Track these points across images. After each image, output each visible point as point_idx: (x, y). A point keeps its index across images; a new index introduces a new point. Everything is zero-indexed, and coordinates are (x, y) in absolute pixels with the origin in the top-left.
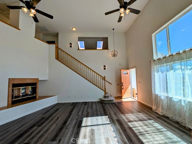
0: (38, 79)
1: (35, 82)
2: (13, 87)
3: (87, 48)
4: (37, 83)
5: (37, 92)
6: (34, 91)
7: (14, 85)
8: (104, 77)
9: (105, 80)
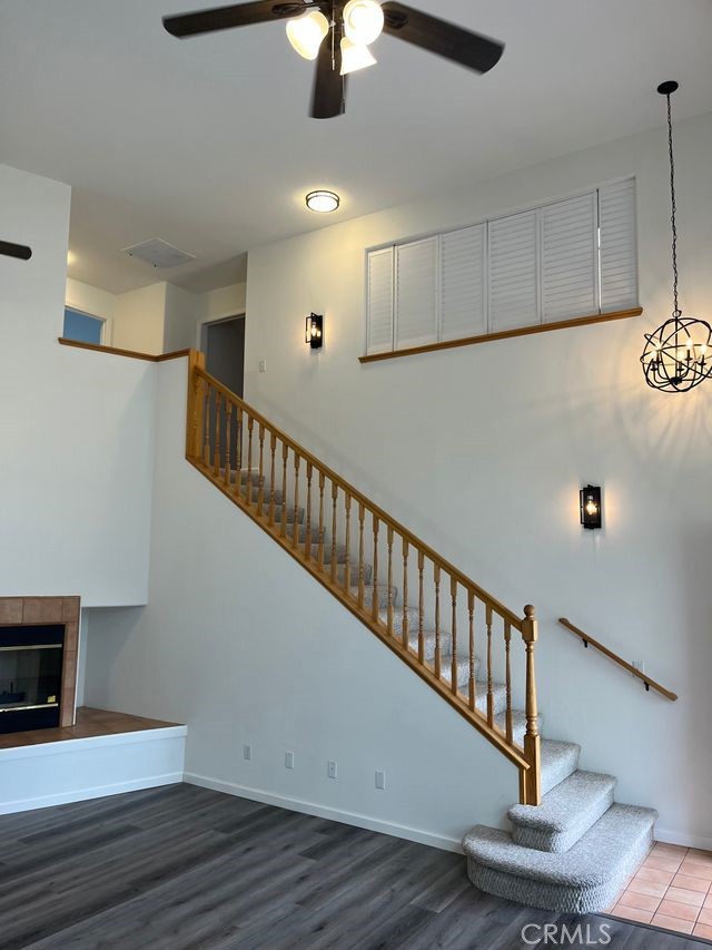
0: (78, 598)
1: (55, 618)
5: (67, 682)
8: (522, 616)
9: (528, 639)
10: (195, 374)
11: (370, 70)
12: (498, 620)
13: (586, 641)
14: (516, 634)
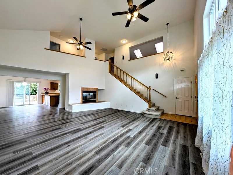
0: (97, 88)
1: (95, 90)
2: (83, 93)
3: (145, 55)
4: (97, 91)
5: (97, 97)
6: (95, 96)
7: (84, 92)
8: (149, 87)
9: (150, 90)
10: (109, 63)
11: (136, 20)
12: (146, 88)
13: (156, 91)
14: (148, 89)
